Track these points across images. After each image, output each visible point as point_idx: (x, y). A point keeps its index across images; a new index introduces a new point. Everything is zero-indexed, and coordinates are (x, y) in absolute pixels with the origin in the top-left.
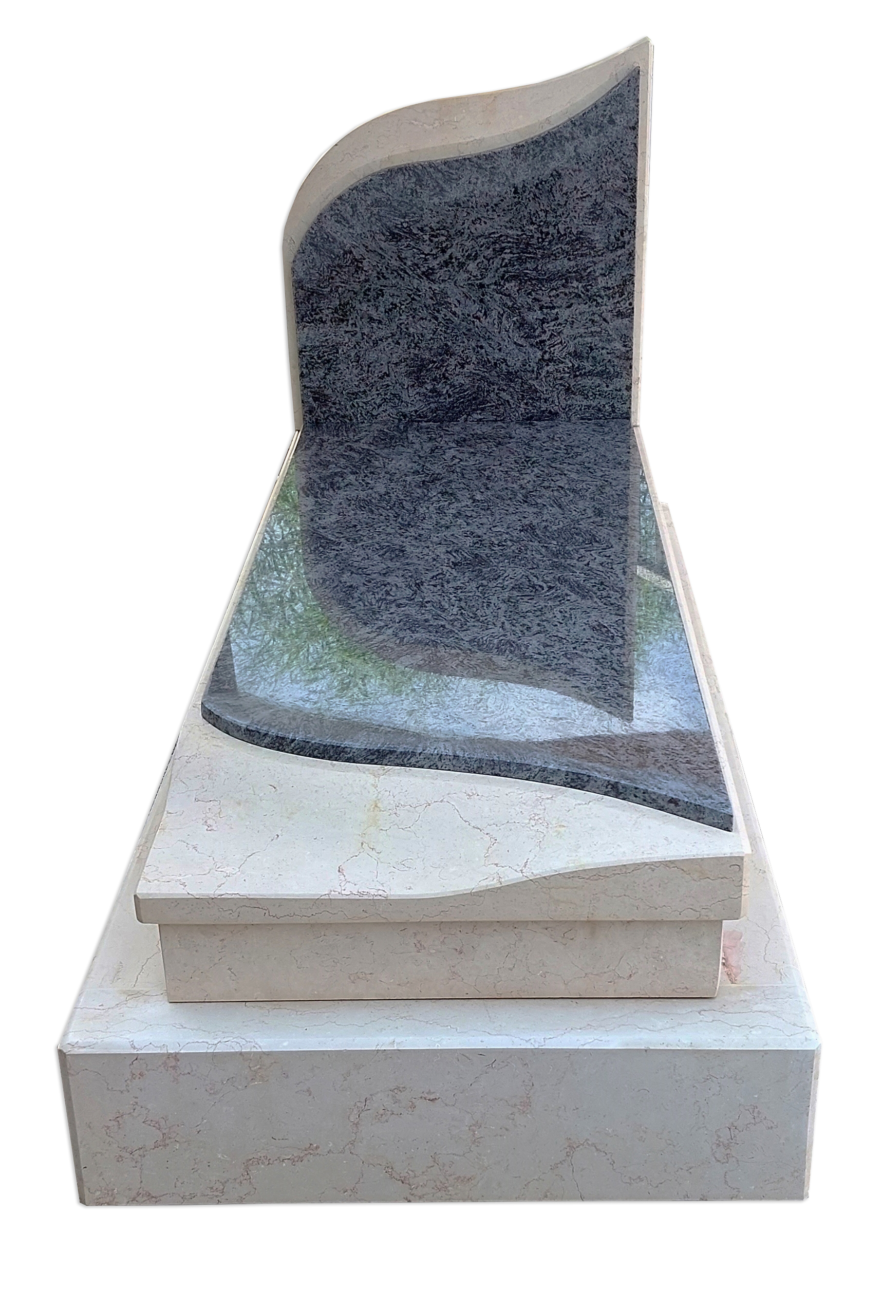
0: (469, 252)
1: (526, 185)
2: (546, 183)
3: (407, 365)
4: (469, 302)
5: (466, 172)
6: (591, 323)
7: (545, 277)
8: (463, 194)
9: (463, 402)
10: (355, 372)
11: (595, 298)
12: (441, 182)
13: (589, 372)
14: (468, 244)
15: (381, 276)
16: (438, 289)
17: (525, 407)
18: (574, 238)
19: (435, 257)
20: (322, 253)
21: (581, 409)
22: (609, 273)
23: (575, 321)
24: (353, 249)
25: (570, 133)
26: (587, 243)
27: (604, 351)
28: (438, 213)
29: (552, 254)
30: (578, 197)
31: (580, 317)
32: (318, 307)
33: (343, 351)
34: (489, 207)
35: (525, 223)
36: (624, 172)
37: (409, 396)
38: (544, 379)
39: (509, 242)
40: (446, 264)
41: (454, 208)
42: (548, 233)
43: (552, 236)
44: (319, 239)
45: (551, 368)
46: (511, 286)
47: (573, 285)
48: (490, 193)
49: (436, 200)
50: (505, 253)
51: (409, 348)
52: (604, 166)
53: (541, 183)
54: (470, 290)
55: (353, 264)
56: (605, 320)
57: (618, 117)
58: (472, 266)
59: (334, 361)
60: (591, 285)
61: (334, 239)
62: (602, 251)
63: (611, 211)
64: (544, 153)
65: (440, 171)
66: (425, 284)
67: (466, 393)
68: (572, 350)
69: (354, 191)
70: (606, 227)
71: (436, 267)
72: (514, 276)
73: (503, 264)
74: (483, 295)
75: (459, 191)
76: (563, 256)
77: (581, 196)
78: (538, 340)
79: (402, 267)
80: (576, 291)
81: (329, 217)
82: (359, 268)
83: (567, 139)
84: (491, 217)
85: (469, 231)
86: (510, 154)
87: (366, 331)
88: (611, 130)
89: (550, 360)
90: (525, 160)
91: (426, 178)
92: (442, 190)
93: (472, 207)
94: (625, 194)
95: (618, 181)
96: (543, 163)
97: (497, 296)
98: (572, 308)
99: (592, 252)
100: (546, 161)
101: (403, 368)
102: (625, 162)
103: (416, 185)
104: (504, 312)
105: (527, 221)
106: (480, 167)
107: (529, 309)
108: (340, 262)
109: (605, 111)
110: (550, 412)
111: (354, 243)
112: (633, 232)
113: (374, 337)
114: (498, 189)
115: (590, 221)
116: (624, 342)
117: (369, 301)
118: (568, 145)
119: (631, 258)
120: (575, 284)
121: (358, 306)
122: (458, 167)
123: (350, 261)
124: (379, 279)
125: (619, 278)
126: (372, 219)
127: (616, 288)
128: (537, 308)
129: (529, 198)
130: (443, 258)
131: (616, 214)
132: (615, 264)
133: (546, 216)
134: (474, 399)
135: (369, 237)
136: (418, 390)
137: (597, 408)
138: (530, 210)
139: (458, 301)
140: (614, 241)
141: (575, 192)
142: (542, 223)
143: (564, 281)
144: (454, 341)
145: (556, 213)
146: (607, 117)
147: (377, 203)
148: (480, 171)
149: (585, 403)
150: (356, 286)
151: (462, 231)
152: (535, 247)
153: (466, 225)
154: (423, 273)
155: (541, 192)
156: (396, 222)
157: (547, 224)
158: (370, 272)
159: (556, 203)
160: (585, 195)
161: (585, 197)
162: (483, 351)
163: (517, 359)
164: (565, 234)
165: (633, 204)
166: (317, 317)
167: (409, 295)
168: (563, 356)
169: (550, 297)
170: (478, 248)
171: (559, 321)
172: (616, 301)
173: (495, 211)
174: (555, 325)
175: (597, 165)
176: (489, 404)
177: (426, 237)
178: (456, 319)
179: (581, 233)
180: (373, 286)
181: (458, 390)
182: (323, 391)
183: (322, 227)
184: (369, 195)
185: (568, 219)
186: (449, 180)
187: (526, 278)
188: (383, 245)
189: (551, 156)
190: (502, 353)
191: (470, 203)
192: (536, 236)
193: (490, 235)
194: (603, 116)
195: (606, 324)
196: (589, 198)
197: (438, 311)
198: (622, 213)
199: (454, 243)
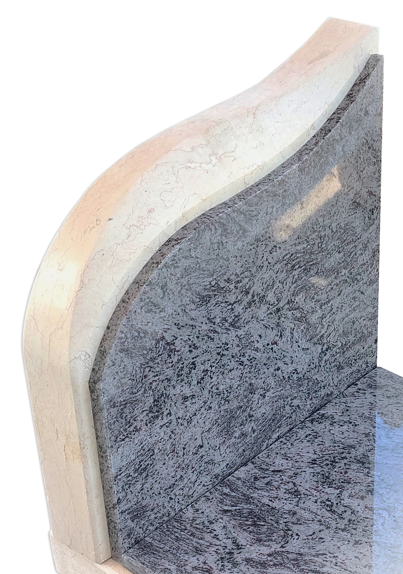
0: (268, 283)
4: (268, 332)
5: (263, 205)
6: (353, 300)
8: (262, 228)
11: (356, 277)
12: (243, 224)
13: (352, 343)
14: (267, 275)
15: (193, 347)
16: (243, 333)
17: (311, 402)
18: (342, 231)
19: (239, 302)
20: (133, 355)
21: (347, 379)
22: (365, 251)
23: (343, 305)
24: (164, 334)
25: (340, 135)
26: (351, 232)
27: (362, 319)
28: (241, 256)
29: (328, 254)
31: (346, 299)
34: (282, 231)
35: (309, 234)
36: (374, 157)
38: (323, 369)
39: (297, 258)
40: (250, 304)
41: (255, 246)
42: (325, 236)
43: (328, 236)
44: (130, 341)
45: (328, 355)
46: (300, 299)
47: (342, 274)
49: (240, 244)
50: (295, 270)
51: (219, 407)
52: (362, 157)
54: (269, 320)
55: (166, 349)
56: (362, 293)
57: (370, 107)
58: (270, 296)
60: (353, 267)
61: (145, 332)
62: (360, 234)
63: (366, 196)
64: (321, 162)
65: (241, 213)
66: (233, 333)
67: (267, 420)
68: (341, 331)
69: (163, 269)
70: (362, 211)
71: (241, 311)
72: (302, 288)
73: (294, 281)
74: (279, 318)
75: (258, 226)
76: (335, 252)
78: (318, 337)
79: (211, 329)
80: (344, 278)
81: (139, 311)
82: (171, 351)
83: (337, 141)
84: (284, 240)
85: (267, 262)
88: (366, 122)
89: (327, 350)
90: (308, 173)
91: (230, 225)
92: (245, 231)
93: (269, 237)
94: (374, 176)
95: (370, 166)
97: (289, 313)
98: (341, 294)
99: (354, 238)
100: (323, 168)
101: (214, 430)
102: (374, 148)
104: (295, 326)
105: (310, 231)
106: (274, 195)
107: (312, 312)
108: (152, 354)
109: (361, 105)
110: (327, 395)
111: (166, 326)
112: (379, 207)
114: (288, 210)
115: (353, 210)
116: (373, 304)
117: (182, 380)
118: (338, 146)
119: (378, 231)
120: (344, 271)
121: (172, 392)
122: (256, 202)
123: (162, 348)
124: (190, 351)
125: (371, 251)
126: (182, 292)
127: (368, 261)
128: (318, 308)
130: (246, 300)
131: (368, 197)
132: (368, 241)
133: (323, 221)
135: (180, 313)
137: (357, 371)
139: (260, 336)
140: (368, 221)
142: (321, 228)
143: (336, 274)
144: (257, 377)
145: (330, 214)
146: (363, 110)
147: (186, 271)
148: (274, 198)
149: (350, 371)
150: (169, 373)
151: (262, 265)
152: (316, 252)
153: (265, 258)
154: (231, 325)
156: (205, 283)
157: (324, 227)
158: (183, 349)
162: (279, 372)
163: (304, 364)
164: (336, 232)
165: (379, 183)
167: (219, 354)
168: (336, 340)
169: (327, 293)
170: (274, 276)
171: (333, 311)
172: (368, 273)
174: (330, 316)
175: (357, 158)
176: (285, 418)
177: (232, 287)
178: (258, 354)
179: (347, 224)
180: (186, 362)
181: (260, 422)
183: (132, 326)
184: (178, 267)
185: (338, 217)
186: (250, 218)
187: (310, 285)
188: (193, 314)
190: (294, 365)
191: (268, 234)
192: (317, 242)
193: (283, 258)
194: (361, 110)
195: (362, 295)
196: (352, 190)
197: (244, 356)
198: (372, 195)
199: (256, 281)
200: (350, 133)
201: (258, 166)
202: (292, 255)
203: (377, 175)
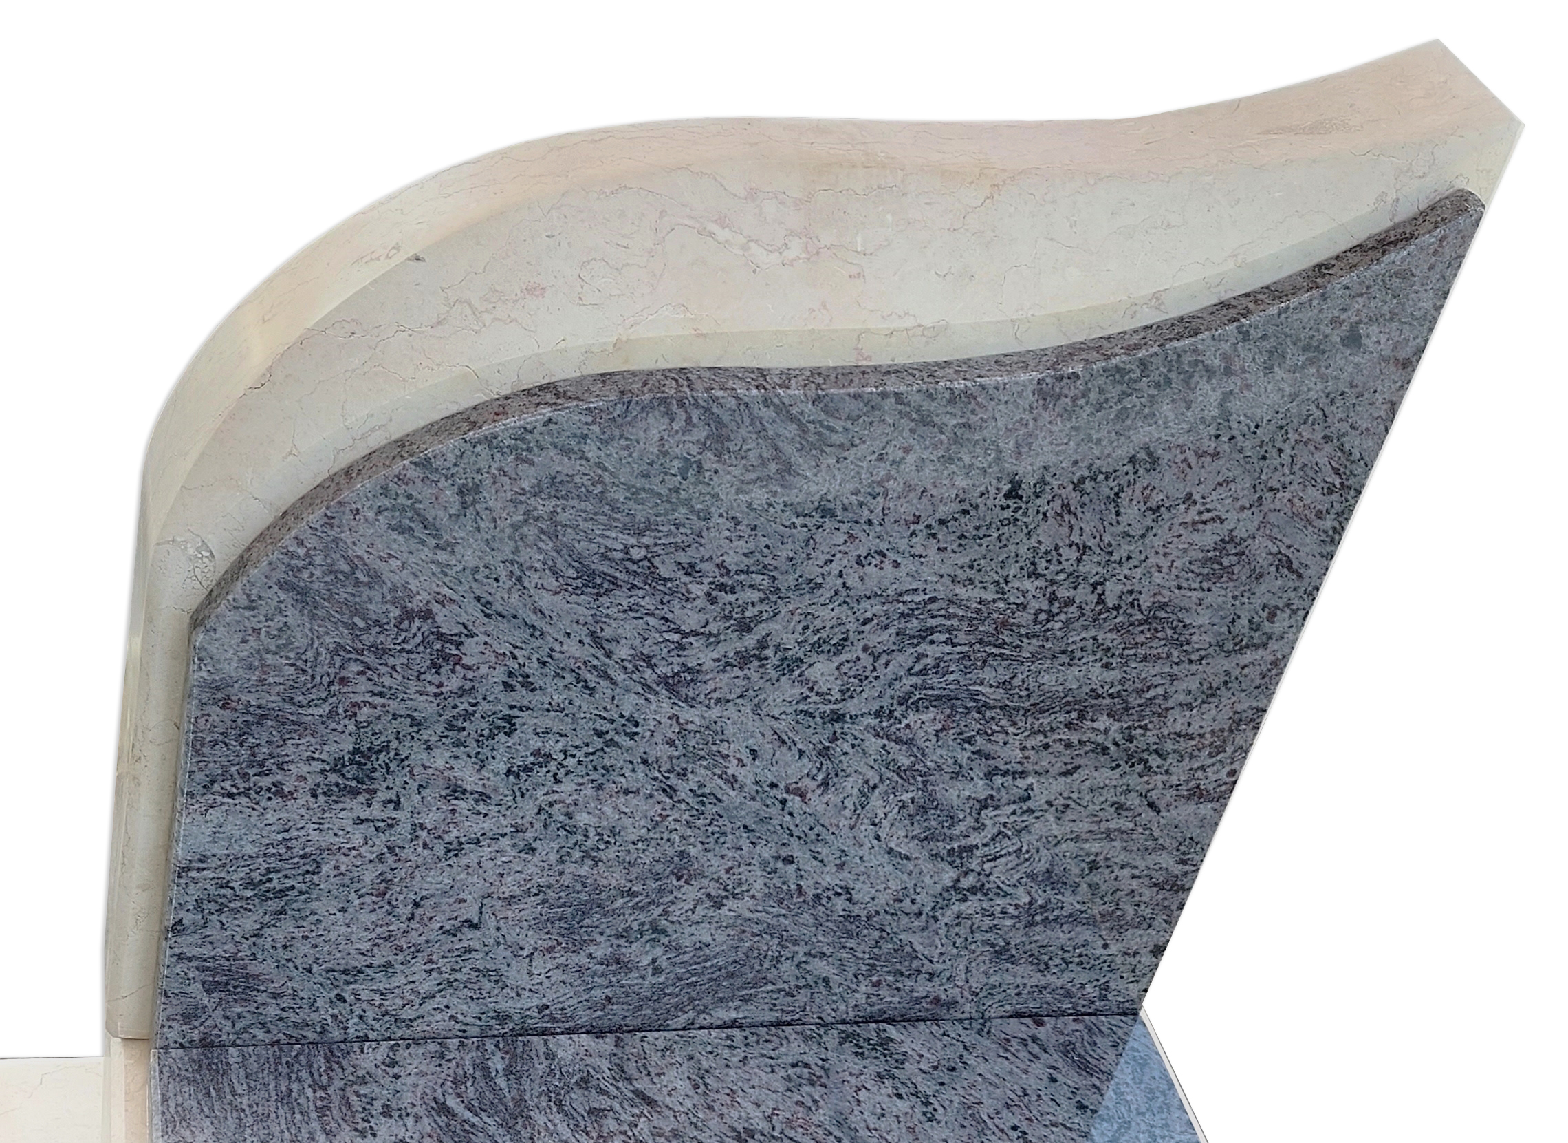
0: (824, 634)
1: (1048, 479)
2: (1107, 478)
3: (544, 901)
4: (785, 755)
5: (877, 430)
6: (1113, 810)
7: (1027, 704)
8: (850, 487)
9: (694, 984)
10: (366, 918)
11: (1145, 756)
12: (788, 449)
13: (1070, 915)
14: (826, 615)
15: (518, 680)
16: (697, 720)
17: (871, 990)
18: (1140, 617)
19: (712, 639)
20: (320, 612)
21: (1018, 994)
22: (1203, 702)
23: (1073, 805)
24: (436, 608)
25: (1225, 357)
26: (1170, 632)
27: (1126, 872)
28: (754, 528)
29: (1063, 652)
30: (1188, 520)
31: (1088, 798)
32: (272, 756)
33: (336, 868)
34: (921, 526)
35: (1012, 573)
36: (1336, 471)
37: (530, 974)
38: (942, 932)
39: (948, 617)
40: (744, 659)
41: (810, 522)
42: (1069, 602)
43: (1080, 607)
44: (318, 573)
45: (972, 906)
46: (923, 722)
47: (1095, 725)
48: (934, 492)
49: (759, 496)
50: (932, 642)
51: (561, 861)
52: (1288, 451)
53: (1094, 479)
54: (797, 727)
55: (430, 645)
56: (1151, 805)
57: (1374, 329)
58: (822, 670)
59: (301, 893)
60: (1145, 728)
61: (375, 575)
62: (1203, 653)
63: (1263, 560)
64: (1127, 403)
65: (792, 418)
66: (662, 706)
67: (708, 964)
68: (1040, 867)
69: (479, 448)
70: (1235, 598)
71: (709, 664)
72: (938, 698)
73: (917, 668)
74: (834, 739)
75: (839, 478)
76: (1092, 658)
77: (1197, 518)
78: (956, 846)
79: (595, 662)
80: (1100, 739)
81: (371, 515)
82: (446, 658)
83: (1210, 372)
84: (918, 550)
85: (840, 581)
86: (1028, 393)
87: (429, 819)
88: (1342, 363)
89: (973, 890)
90: (1067, 414)
91: (743, 432)
92: (788, 468)
93: (870, 522)
94: (1317, 523)
95: (1310, 490)
96: (1118, 427)
97: (873, 744)
98: (1075, 776)
99: (1175, 653)
100: (1129, 422)
101: (530, 908)
102: (1347, 447)
103: (704, 447)
104: (881, 780)
105: (1022, 568)
106: (926, 421)
107: (955, 776)
108: (382, 638)
109: (1344, 310)
110: (937, 1000)
111: (446, 591)
112: (1302, 613)
113: (455, 833)
114: (961, 482)
115: (1198, 579)
116: (1184, 853)
117: (458, 744)
118: (1208, 387)
119: (1274, 672)
120: (1103, 722)
121: (418, 755)
122: (854, 414)
123: (419, 638)
124: (508, 687)
125: (1227, 713)
126: (525, 530)
127: (1208, 736)
128: (978, 773)
129: (1045, 514)
130: (734, 644)
131: (1273, 569)
132: (1226, 683)
133: (1079, 560)
134: (731, 975)
135: (503, 578)
136: (562, 960)
137: (1062, 991)
138: (1040, 542)
139: (753, 752)
140: (1246, 631)
141: (1182, 507)
142: (1062, 576)
143: (1074, 715)
144: (710, 846)
145: (1111, 553)
146: (1345, 327)
147: (555, 485)
148: (922, 430)
149: (1037, 979)
150: (422, 706)
151: (819, 580)
152: (1023, 631)
153: (835, 568)
154: (664, 680)
155: (1086, 499)
156: (609, 543)
157: (1075, 579)
158: (484, 670)
159: (1120, 529)
160: (1206, 516)
161: (1204, 523)
162: (791, 869)
163: (881, 887)
164: (1117, 608)
165: (1329, 549)
166: (266, 782)
167: (599, 734)
168: (1014, 881)
169: (1023, 749)
170: (852, 626)
171: (1030, 804)
172: (1196, 765)
173: (934, 536)
174: (1014, 813)
175: (1269, 448)
176: (770, 987)
177: (697, 590)
178: (732, 793)
179: (1162, 607)
180: (484, 707)
181: (686, 958)
182: (244, 967)
183: (336, 540)
184: (532, 463)
185: (1138, 573)
186: (817, 445)
187: (972, 704)
188: (545, 601)
189: (1147, 410)
190: (845, 874)
191: (866, 512)
192: (1035, 605)
193: (900, 595)
194: (1336, 322)
195: (1152, 814)
196: (1218, 524)
197: (682, 775)
198: (1290, 568)
199: (784, 610)
200: (1269, 370)
201: (920, 326)
202: (933, 600)
203: (1328, 523)
